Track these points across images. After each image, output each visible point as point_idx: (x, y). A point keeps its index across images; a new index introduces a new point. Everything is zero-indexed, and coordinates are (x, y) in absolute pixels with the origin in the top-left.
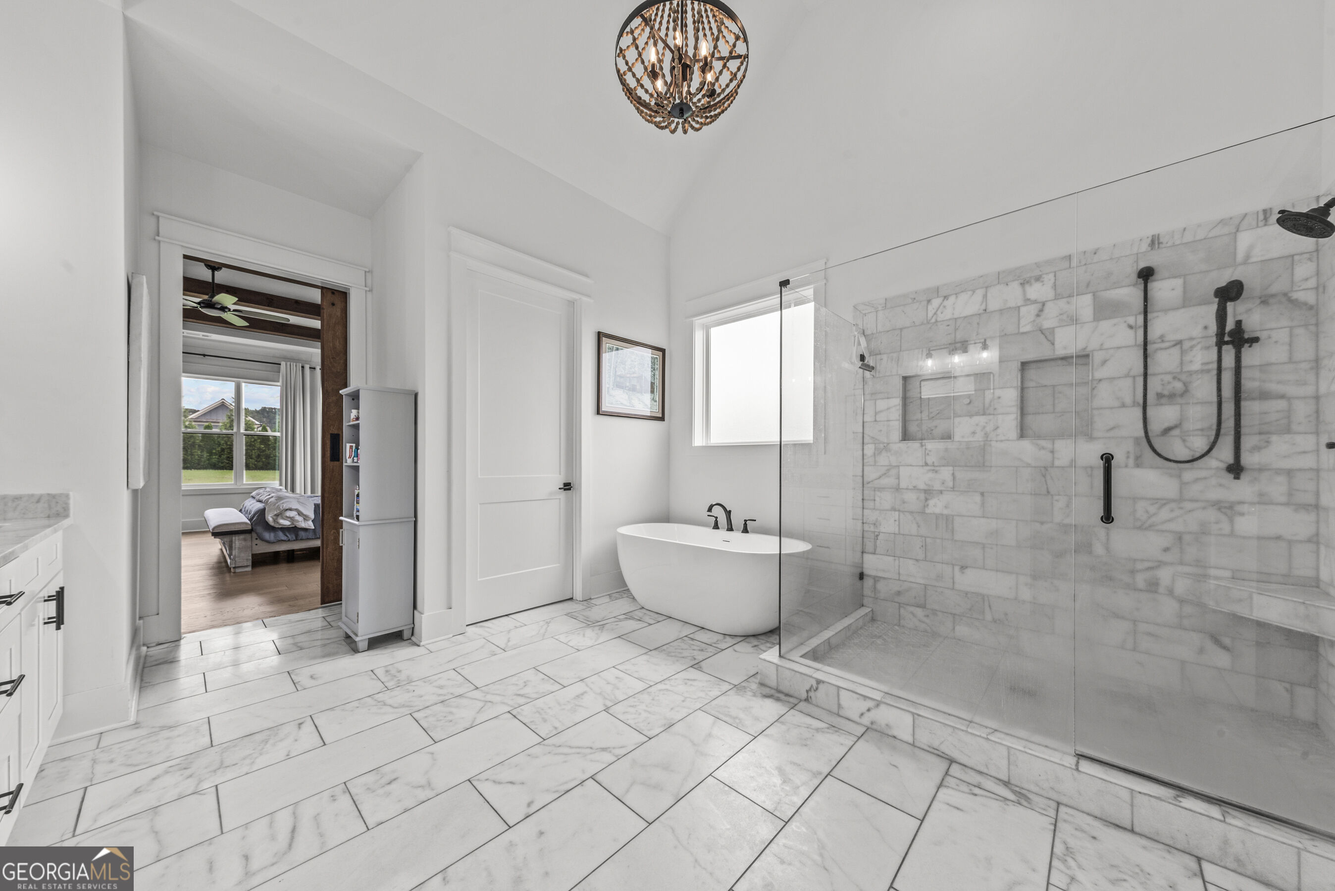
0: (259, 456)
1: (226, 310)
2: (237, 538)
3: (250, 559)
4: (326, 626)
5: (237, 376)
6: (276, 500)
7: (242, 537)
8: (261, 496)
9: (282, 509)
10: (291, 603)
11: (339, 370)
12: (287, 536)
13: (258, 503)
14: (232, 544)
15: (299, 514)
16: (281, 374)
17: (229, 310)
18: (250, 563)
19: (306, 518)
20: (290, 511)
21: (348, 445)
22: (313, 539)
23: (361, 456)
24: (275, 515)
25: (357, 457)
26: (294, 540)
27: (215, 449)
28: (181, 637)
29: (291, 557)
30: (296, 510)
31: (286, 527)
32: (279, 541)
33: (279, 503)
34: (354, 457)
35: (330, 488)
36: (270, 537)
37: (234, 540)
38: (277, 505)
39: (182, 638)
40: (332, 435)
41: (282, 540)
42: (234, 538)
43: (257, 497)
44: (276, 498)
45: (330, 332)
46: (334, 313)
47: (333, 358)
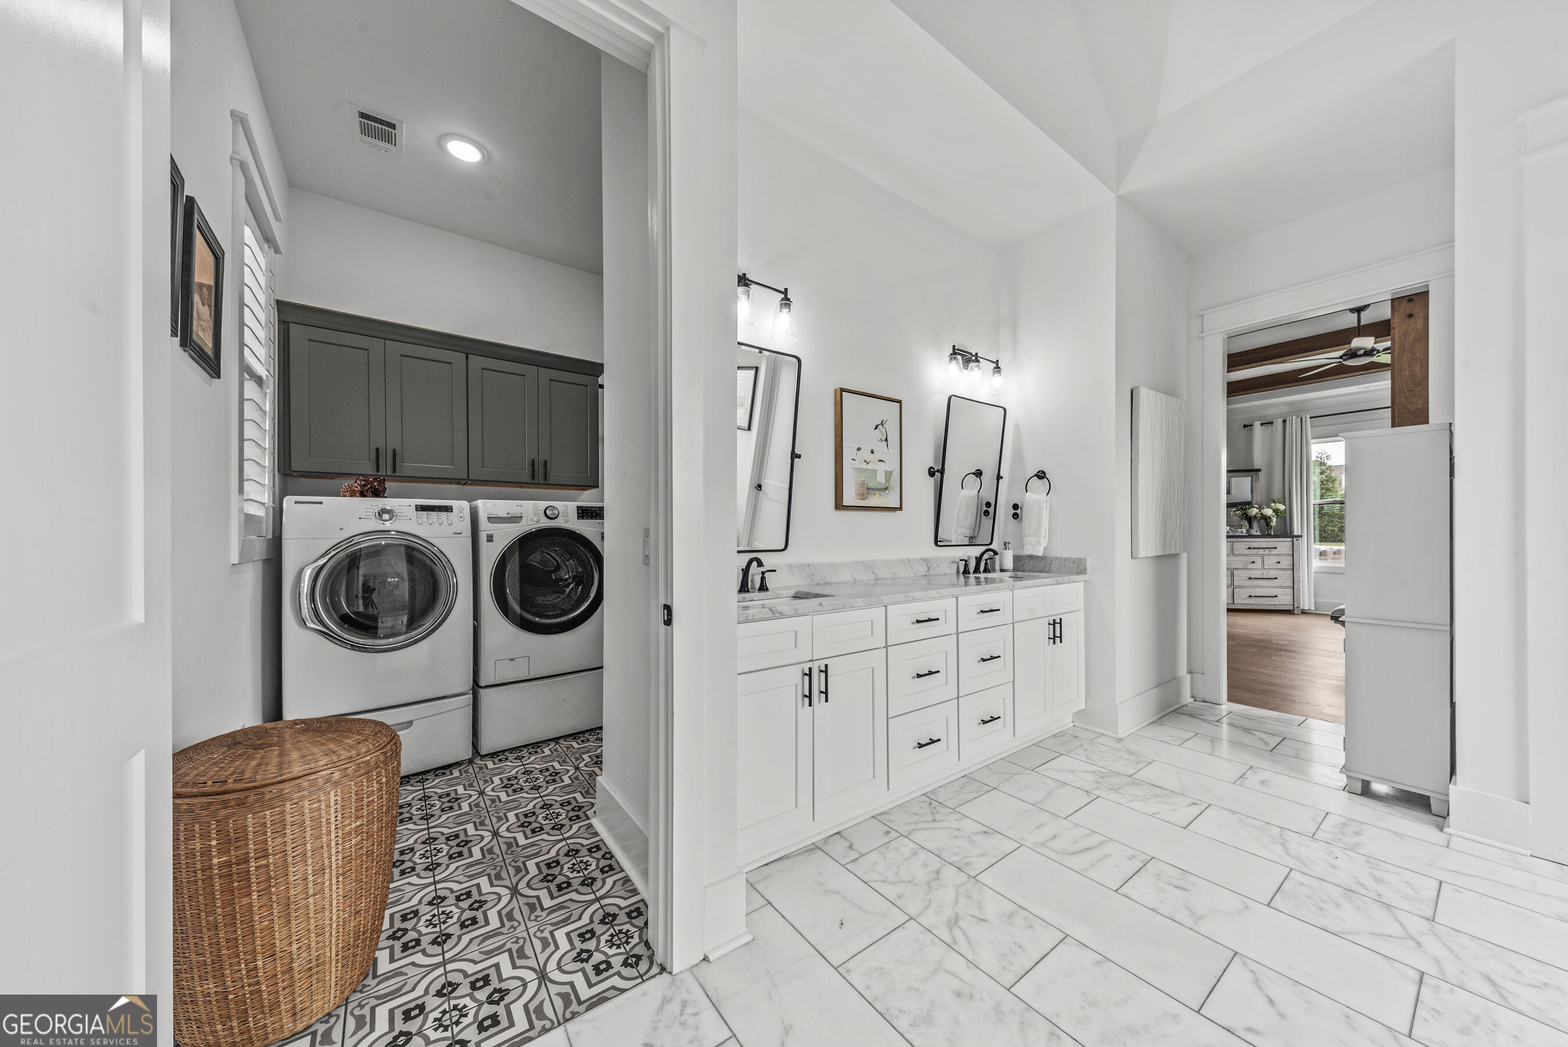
1: (1374, 353)
11: (1420, 406)
45: (1405, 356)
46: (1412, 327)
47: (1410, 391)
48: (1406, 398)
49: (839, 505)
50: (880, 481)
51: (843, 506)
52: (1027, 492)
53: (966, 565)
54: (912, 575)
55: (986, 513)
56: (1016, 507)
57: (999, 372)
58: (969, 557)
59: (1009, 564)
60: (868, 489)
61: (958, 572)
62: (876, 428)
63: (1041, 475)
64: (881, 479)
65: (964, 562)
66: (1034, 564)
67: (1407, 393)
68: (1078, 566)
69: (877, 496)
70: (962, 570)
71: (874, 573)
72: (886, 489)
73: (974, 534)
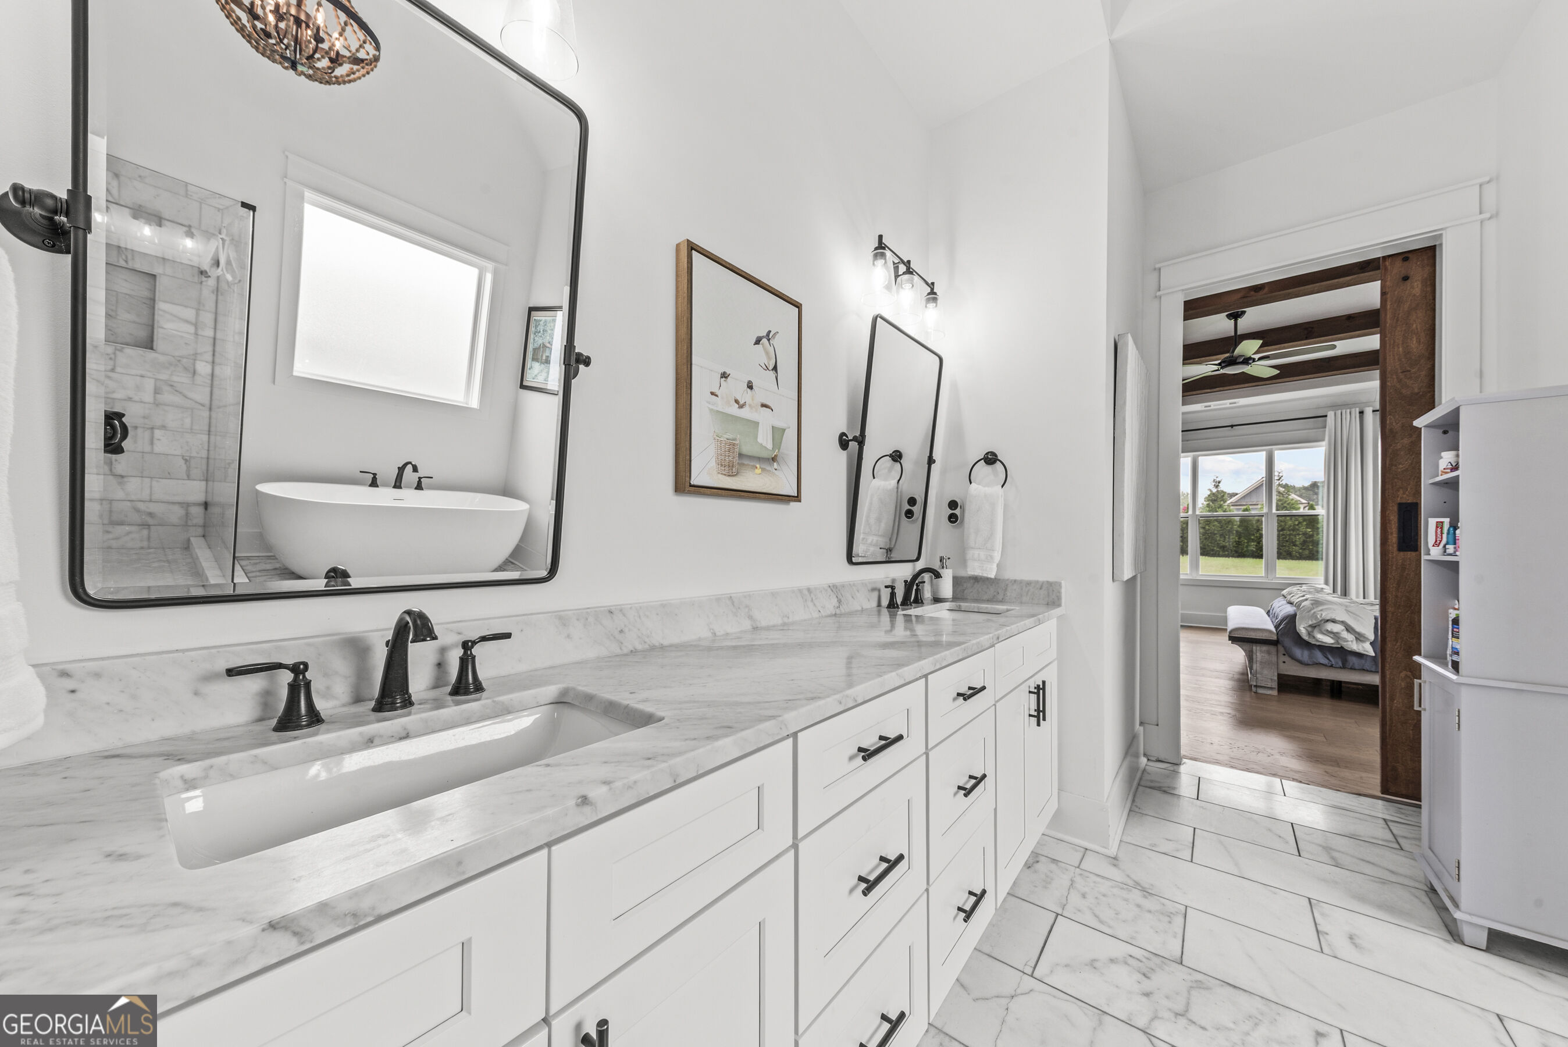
0: (1304, 542)
1: (1250, 362)
2: (1258, 648)
3: (1275, 680)
4: (1390, 841)
5: (1269, 444)
6: (1312, 604)
7: (1265, 648)
8: (1293, 596)
9: (1321, 619)
10: (1330, 769)
12: (1328, 659)
13: (1289, 605)
14: (1252, 656)
15: (1347, 630)
16: (1327, 429)
17: (1254, 360)
18: (1275, 685)
19: (1360, 637)
20: (1333, 624)
21: (1432, 522)
22: (1371, 671)
23: (1461, 542)
24: (1310, 626)
25: (1455, 543)
26: (1341, 668)
27: (1254, 535)
28: (1181, 762)
29: (1337, 691)
30: (1343, 623)
31: (1326, 645)
32: (1317, 664)
33: (1315, 610)
34: (1447, 543)
35: (1397, 596)
36: (1302, 656)
37: (1254, 651)
38: (1313, 611)
39: (1183, 762)
40: (1401, 505)
41: (1321, 664)
42: (1254, 648)
43: (1289, 597)
44: (1311, 602)
45: (1398, 329)
46: (1407, 292)
47: (1405, 372)
48: (1400, 381)
49: (683, 484)
50: (764, 444)
51: (691, 486)
52: (971, 483)
53: (893, 595)
54: (816, 615)
55: (909, 514)
56: (953, 505)
57: (935, 300)
58: (894, 581)
59: (946, 587)
60: (741, 455)
61: (879, 605)
62: (758, 342)
63: (991, 459)
64: (764, 439)
65: (889, 590)
66: (980, 590)
67: (1400, 374)
68: (1048, 593)
69: (758, 471)
70: (885, 602)
71: (750, 617)
72: (774, 459)
73: (890, 543)
